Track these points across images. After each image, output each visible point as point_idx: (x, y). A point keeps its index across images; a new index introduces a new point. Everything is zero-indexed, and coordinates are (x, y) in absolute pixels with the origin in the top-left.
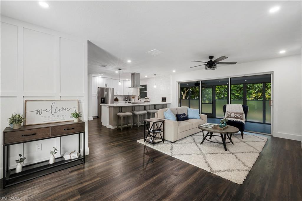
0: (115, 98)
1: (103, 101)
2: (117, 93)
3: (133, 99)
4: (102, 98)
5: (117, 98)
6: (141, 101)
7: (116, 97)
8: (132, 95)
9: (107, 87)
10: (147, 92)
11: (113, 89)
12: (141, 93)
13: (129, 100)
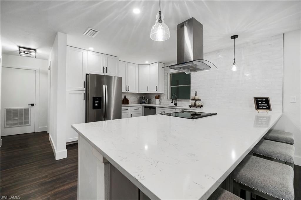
0: (123, 97)
1: (97, 105)
2: (127, 88)
3: (157, 100)
4: (94, 99)
5: (127, 97)
6: (176, 104)
7: (125, 96)
8: (156, 92)
9: (108, 74)
10: (191, 85)
11: (120, 79)
12: (172, 89)
13: (147, 103)
